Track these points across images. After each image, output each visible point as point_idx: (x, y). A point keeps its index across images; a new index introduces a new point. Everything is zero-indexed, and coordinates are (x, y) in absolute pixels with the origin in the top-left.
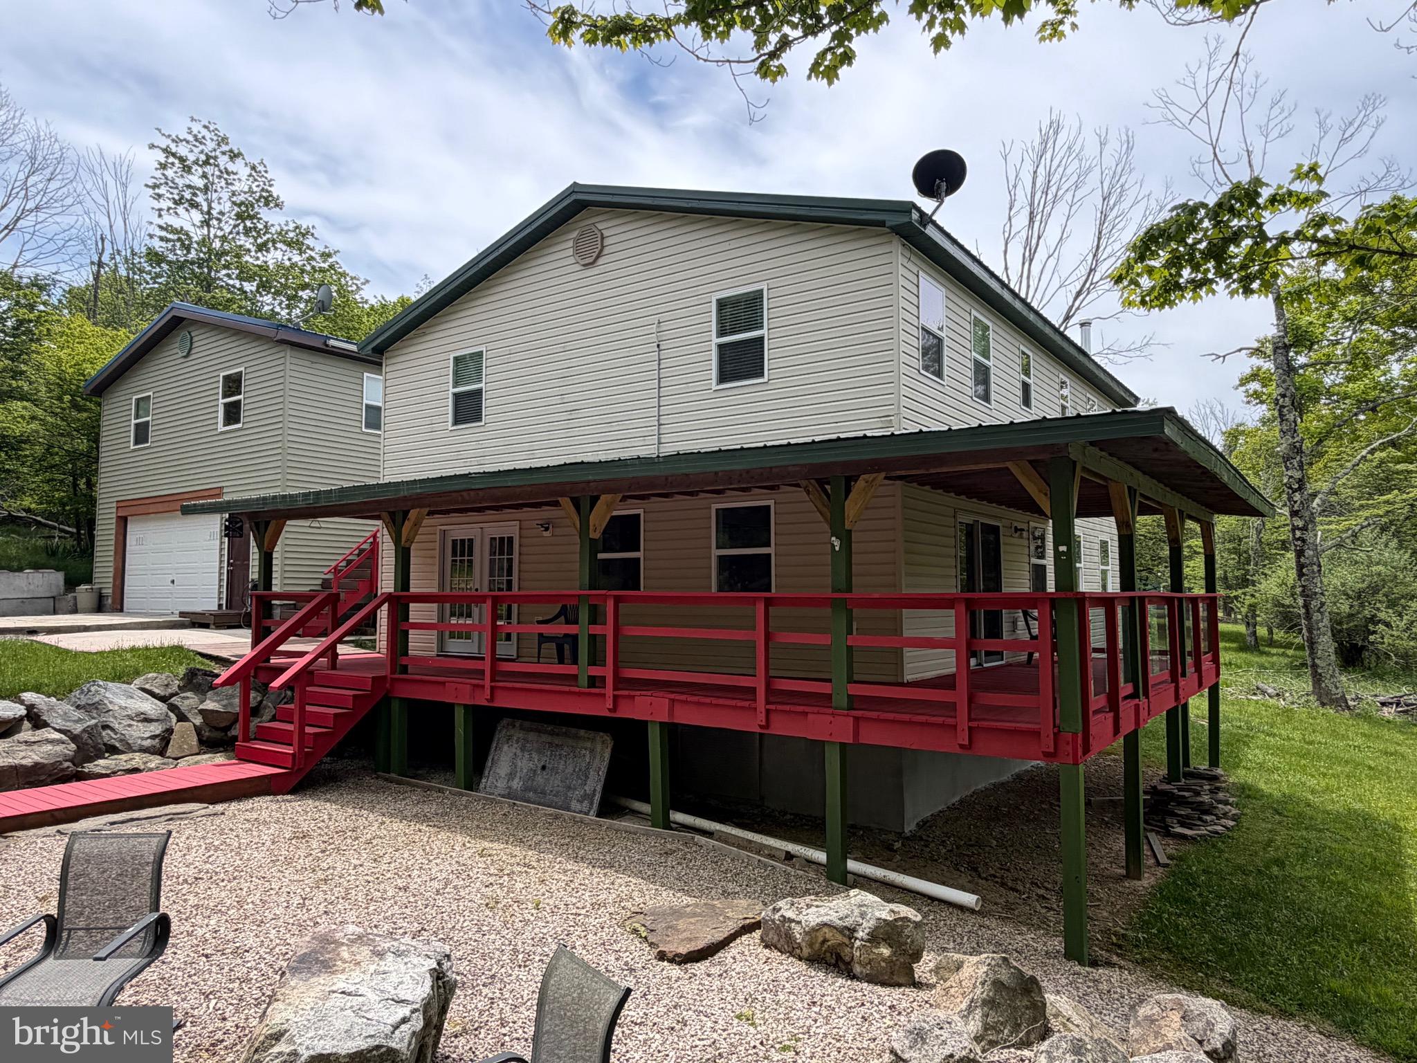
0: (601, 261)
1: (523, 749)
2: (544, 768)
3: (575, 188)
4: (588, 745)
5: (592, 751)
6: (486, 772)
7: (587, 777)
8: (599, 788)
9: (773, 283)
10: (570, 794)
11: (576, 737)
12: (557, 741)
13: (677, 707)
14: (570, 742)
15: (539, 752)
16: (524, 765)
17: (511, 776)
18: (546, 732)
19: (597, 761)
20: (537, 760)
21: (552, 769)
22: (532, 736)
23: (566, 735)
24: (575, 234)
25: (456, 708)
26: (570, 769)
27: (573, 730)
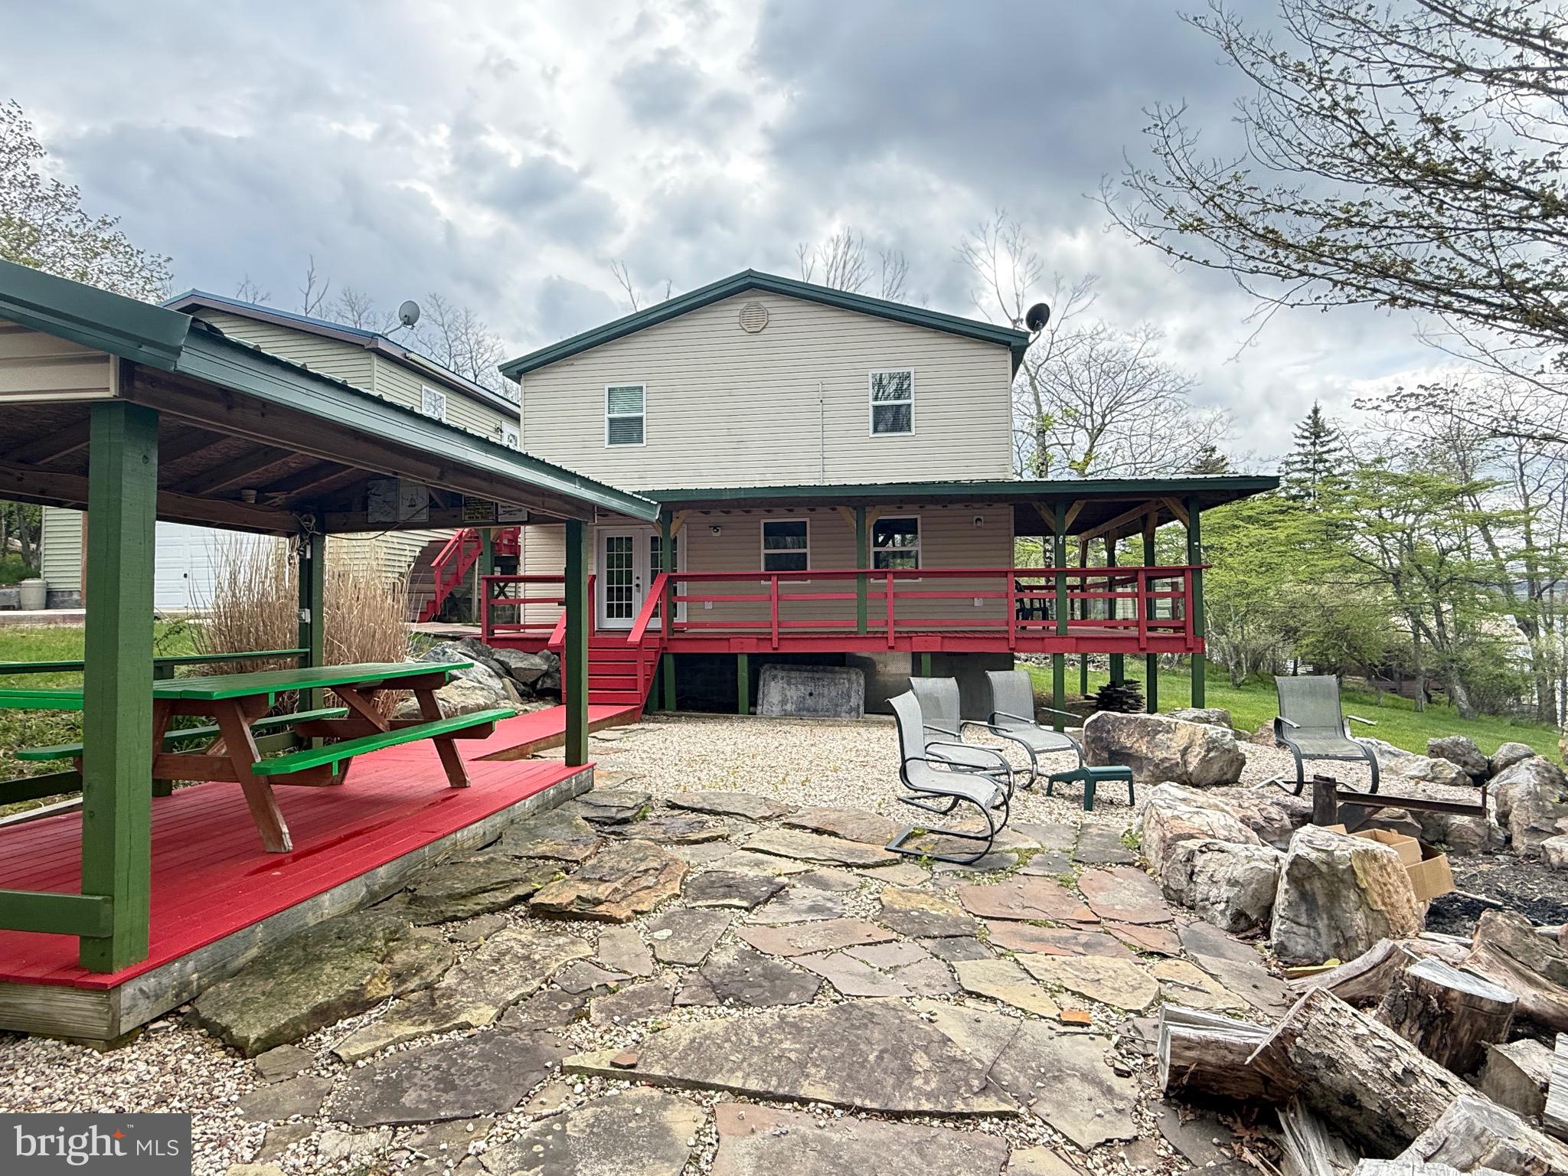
0: (765, 331)
1: (789, 684)
2: (811, 694)
3: (750, 273)
4: (845, 676)
5: (849, 680)
6: (760, 702)
7: (850, 697)
8: (861, 703)
9: (919, 369)
10: (838, 709)
11: (832, 672)
12: (817, 675)
13: (946, 641)
14: (829, 675)
15: (803, 684)
16: (793, 693)
17: (784, 702)
18: (806, 671)
19: (855, 685)
20: (803, 690)
21: (819, 694)
22: (793, 674)
23: (824, 671)
24: (742, 307)
25: (739, 657)
26: (834, 694)
27: (829, 668)
